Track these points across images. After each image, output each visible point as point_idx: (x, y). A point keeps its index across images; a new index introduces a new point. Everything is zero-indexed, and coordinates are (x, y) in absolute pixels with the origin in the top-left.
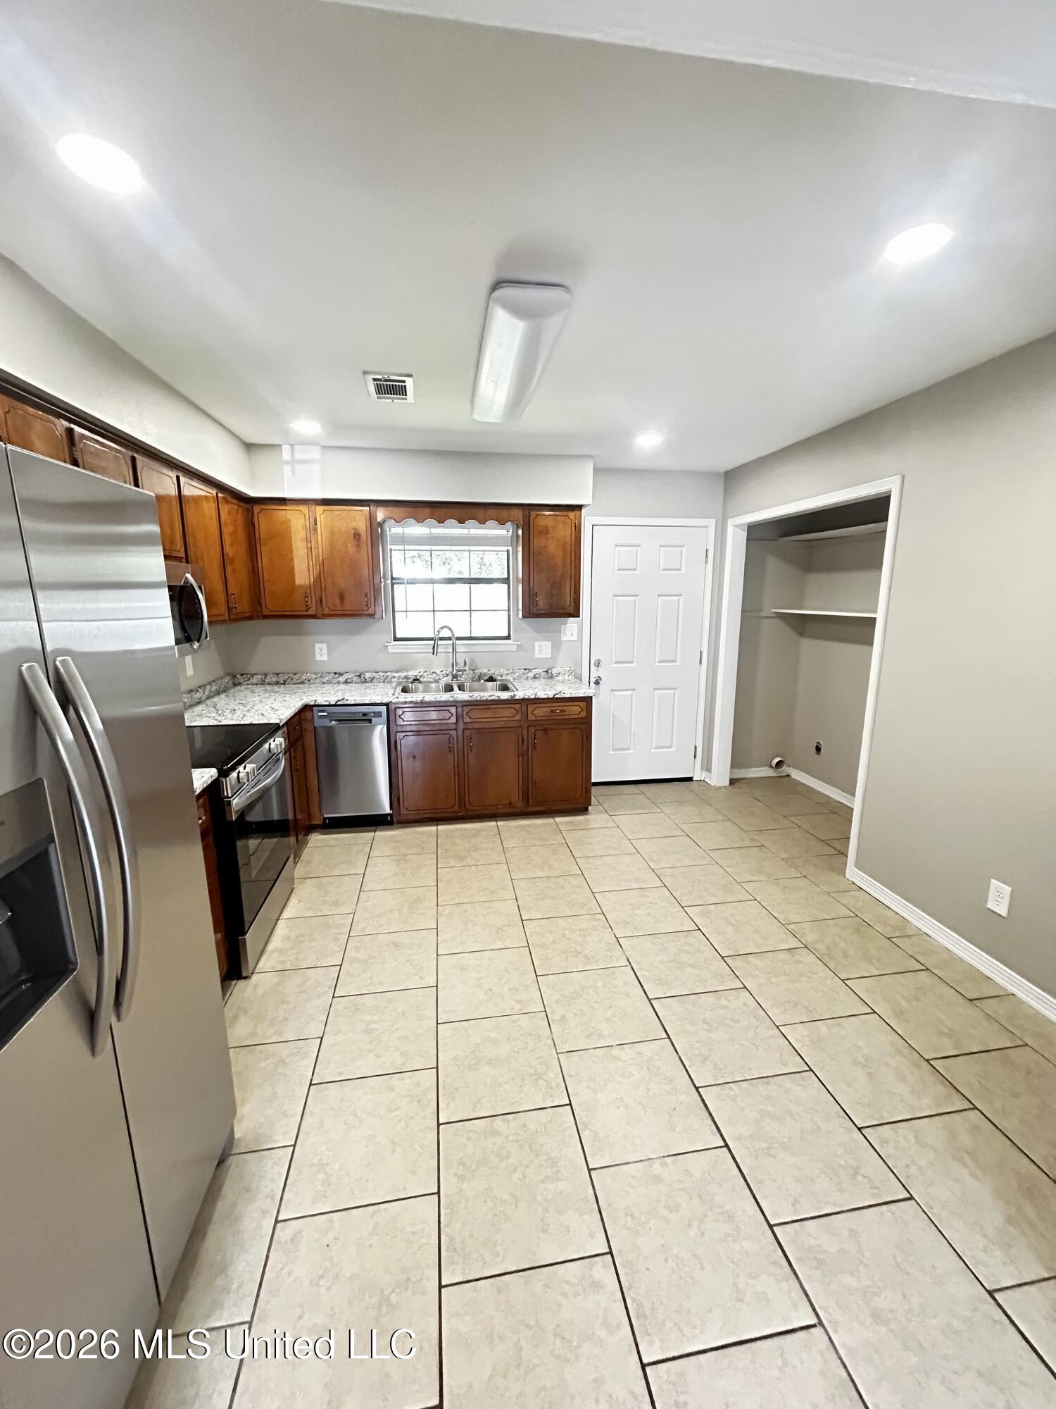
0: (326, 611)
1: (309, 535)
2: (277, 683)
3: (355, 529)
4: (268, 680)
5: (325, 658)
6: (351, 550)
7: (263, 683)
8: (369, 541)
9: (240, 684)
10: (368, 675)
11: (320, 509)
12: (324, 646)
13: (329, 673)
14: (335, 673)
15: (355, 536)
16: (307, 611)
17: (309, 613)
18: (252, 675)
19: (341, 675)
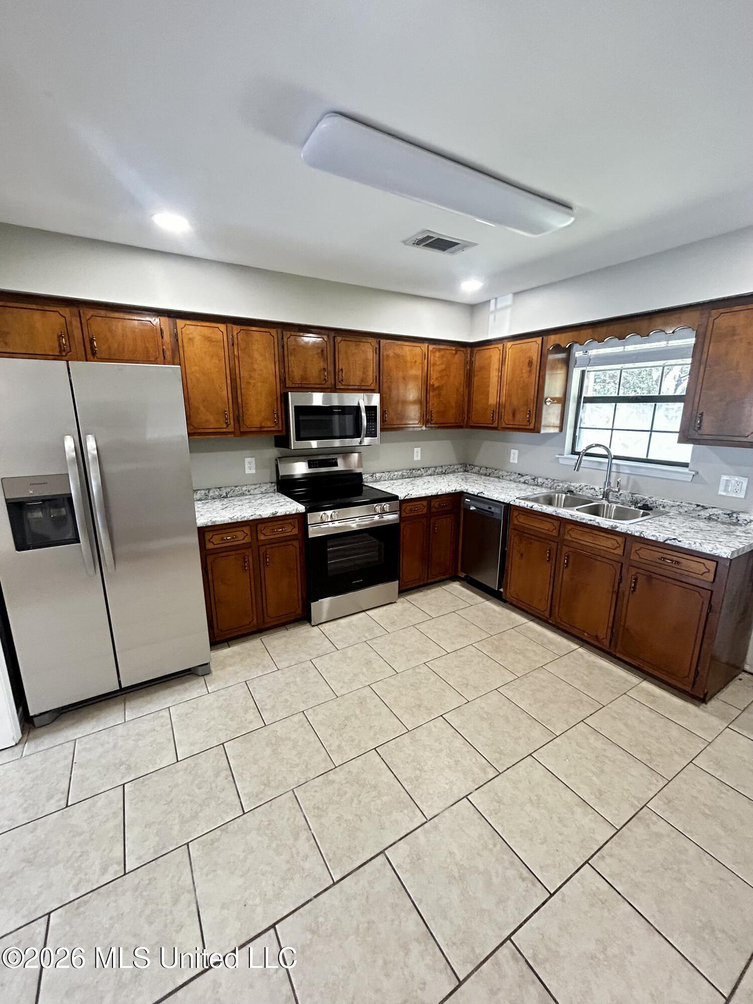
0: (504, 425)
1: (500, 366)
2: (486, 475)
3: (530, 357)
4: (481, 472)
5: (516, 462)
6: (525, 375)
7: (478, 473)
8: (538, 368)
9: (468, 471)
10: (540, 480)
11: (509, 344)
12: (516, 452)
13: (515, 473)
14: (519, 474)
15: (529, 363)
16: (492, 424)
17: (493, 426)
18: (475, 466)
19: (522, 476)
